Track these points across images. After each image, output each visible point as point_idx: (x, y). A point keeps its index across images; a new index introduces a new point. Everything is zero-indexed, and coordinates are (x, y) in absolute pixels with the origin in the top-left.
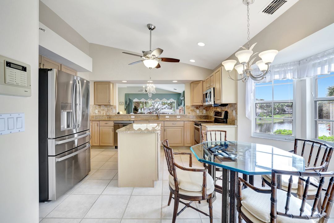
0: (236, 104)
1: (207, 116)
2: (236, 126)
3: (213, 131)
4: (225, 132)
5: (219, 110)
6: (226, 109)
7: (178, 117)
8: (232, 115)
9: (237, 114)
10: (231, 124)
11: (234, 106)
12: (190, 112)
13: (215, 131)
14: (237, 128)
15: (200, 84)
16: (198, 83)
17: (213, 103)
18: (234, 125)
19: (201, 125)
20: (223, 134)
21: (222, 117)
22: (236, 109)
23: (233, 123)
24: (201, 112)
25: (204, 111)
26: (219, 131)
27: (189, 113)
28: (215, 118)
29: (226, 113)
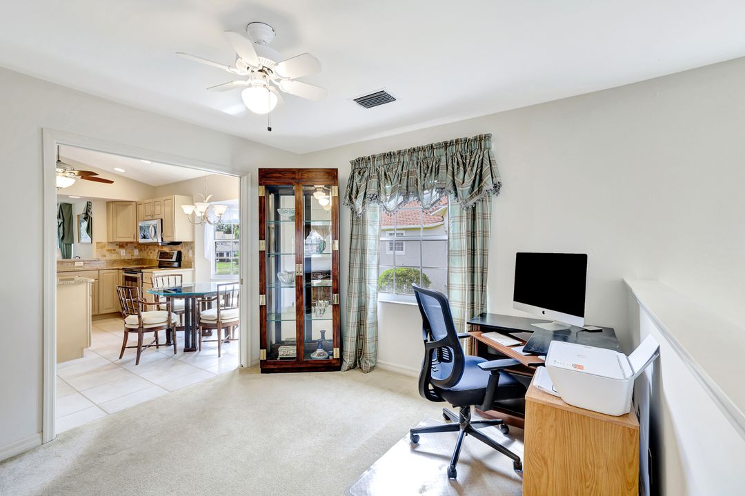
0: (193, 243)
1: (141, 259)
2: (192, 269)
3: (165, 276)
4: (181, 275)
5: (166, 249)
6: (179, 248)
7: (77, 264)
8: (188, 257)
9: (194, 254)
10: (186, 267)
11: (190, 245)
12: (107, 254)
13: (168, 276)
14: (194, 271)
15: (131, 208)
16: (127, 206)
17: (160, 241)
18: (190, 267)
19: (141, 272)
20: (178, 278)
21: (174, 259)
22: (193, 249)
23: (190, 265)
24: (130, 253)
25: (136, 252)
26: (173, 275)
27: (105, 256)
28: (160, 261)
29: (180, 254)
